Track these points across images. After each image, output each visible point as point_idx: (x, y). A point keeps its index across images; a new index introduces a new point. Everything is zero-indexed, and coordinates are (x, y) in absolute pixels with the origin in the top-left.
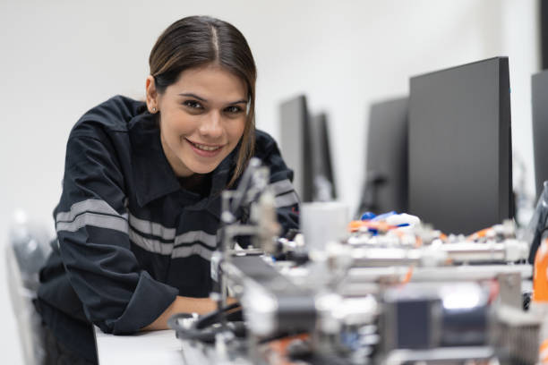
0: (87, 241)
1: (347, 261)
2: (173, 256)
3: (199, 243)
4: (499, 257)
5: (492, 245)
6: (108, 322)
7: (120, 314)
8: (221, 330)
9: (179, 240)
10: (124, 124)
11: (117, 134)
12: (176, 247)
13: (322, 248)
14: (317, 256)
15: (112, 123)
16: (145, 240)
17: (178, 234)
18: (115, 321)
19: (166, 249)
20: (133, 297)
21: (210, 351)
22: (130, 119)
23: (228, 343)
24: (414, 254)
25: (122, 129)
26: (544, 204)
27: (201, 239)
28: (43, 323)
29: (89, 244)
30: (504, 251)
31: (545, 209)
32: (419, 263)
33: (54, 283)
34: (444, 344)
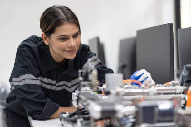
0: (27, 89)
1: (123, 93)
2: (56, 90)
3: (65, 85)
4: (174, 91)
5: (171, 87)
6: (35, 116)
7: (40, 114)
8: (79, 118)
9: (58, 84)
10: (36, 45)
11: (34, 49)
12: (56, 87)
13: (115, 89)
14: (113, 92)
15: (32, 45)
16: (47, 85)
17: (57, 82)
18: (38, 116)
19: (54, 88)
20: (45, 108)
21: (75, 125)
22: (38, 43)
23: (81, 122)
24: (146, 91)
25: (36, 47)
26: (184, 74)
27: (65, 84)
28: (7, 117)
29: (29, 91)
30: (175, 90)
31: (184, 75)
32: (148, 94)
33: (12, 103)
34: (159, 121)
